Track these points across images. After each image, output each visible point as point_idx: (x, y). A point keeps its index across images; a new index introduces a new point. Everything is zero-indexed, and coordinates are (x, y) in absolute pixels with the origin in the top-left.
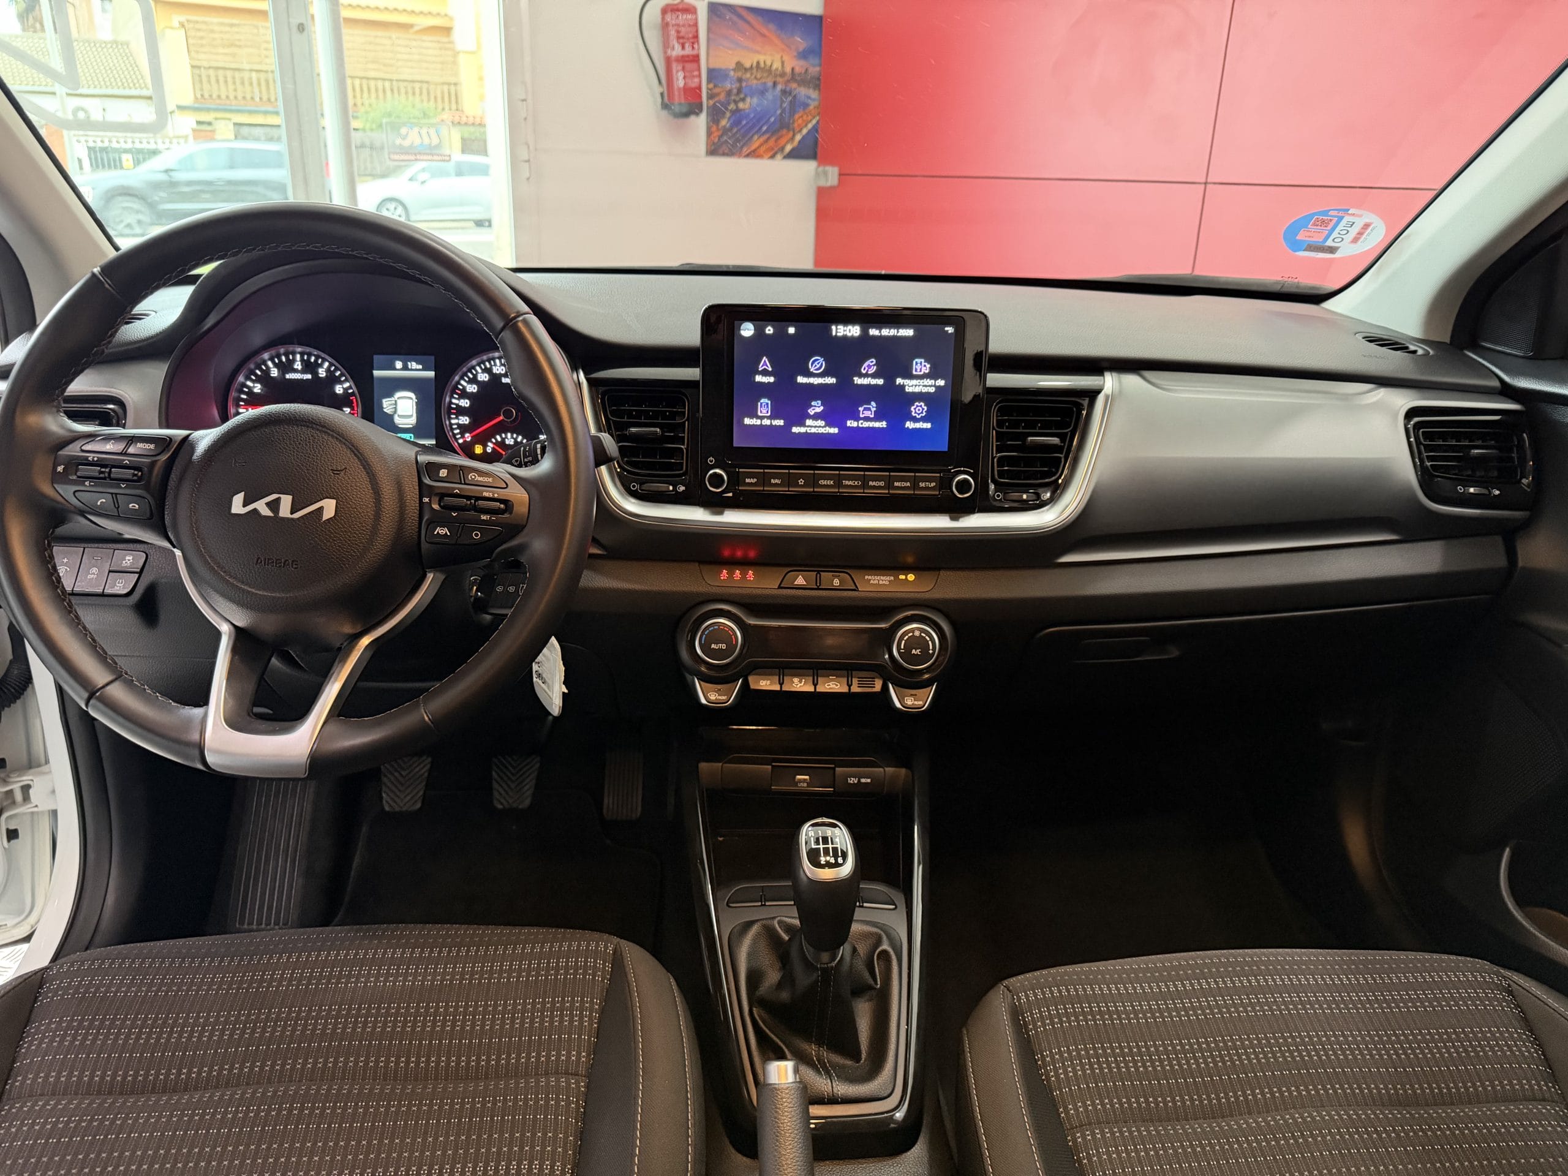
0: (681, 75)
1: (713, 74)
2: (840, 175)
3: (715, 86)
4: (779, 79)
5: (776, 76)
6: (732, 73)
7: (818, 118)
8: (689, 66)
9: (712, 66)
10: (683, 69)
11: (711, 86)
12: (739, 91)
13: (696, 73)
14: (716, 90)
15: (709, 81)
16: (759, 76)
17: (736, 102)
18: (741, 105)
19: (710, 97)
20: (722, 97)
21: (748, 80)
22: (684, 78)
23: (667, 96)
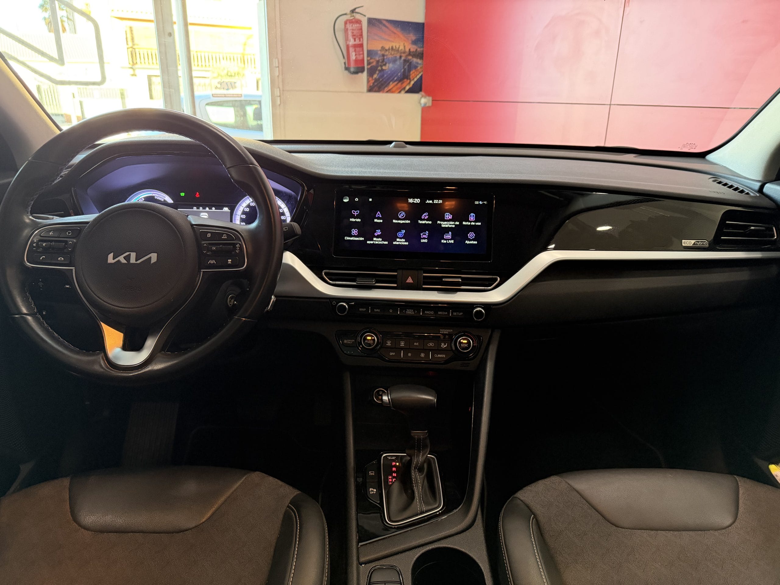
0: (354, 54)
1: (370, 53)
2: (433, 100)
3: (371, 59)
4: (402, 55)
5: (401, 53)
6: (379, 52)
7: (422, 73)
8: (358, 49)
9: (369, 49)
10: (355, 51)
11: (369, 58)
12: (383, 61)
13: (361, 53)
14: (371, 61)
15: (368, 56)
16: (393, 53)
17: (381, 66)
18: (384, 68)
19: (369, 63)
20: (374, 64)
21: (386, 55)
22: (356, 55)
23: (347, 64)
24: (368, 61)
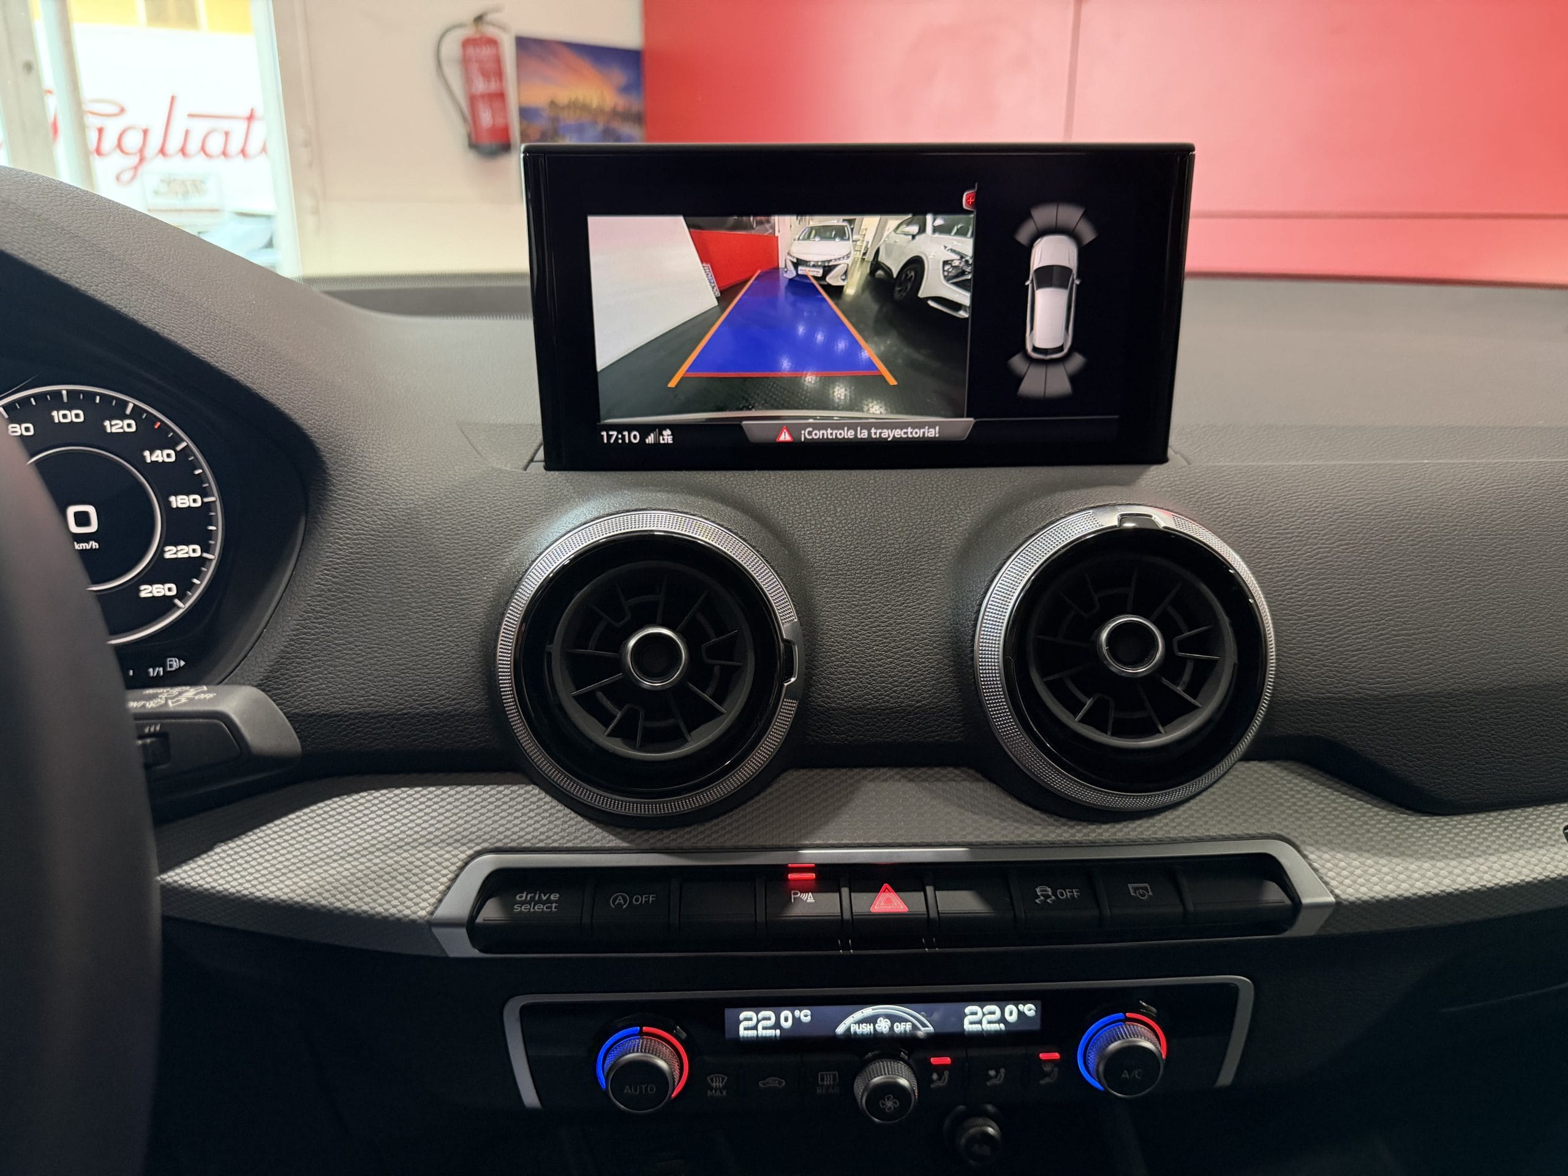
0: (487, 113)
3: (528, 126)
4: (598, 118)
5: (596, 114)
6: (545, 112)
8: (495, 104)
9: (523, 104)
10: (489, 107)
11: (523, 126)
12: (556, 132)
13: (504, 112)
14: (529, 131)
15: (521, 119)
16: (576, 114)
19: (524, 137)
21: (562, 119)
22: (491, 116)
23: (473, 136)
24: (521, 130)
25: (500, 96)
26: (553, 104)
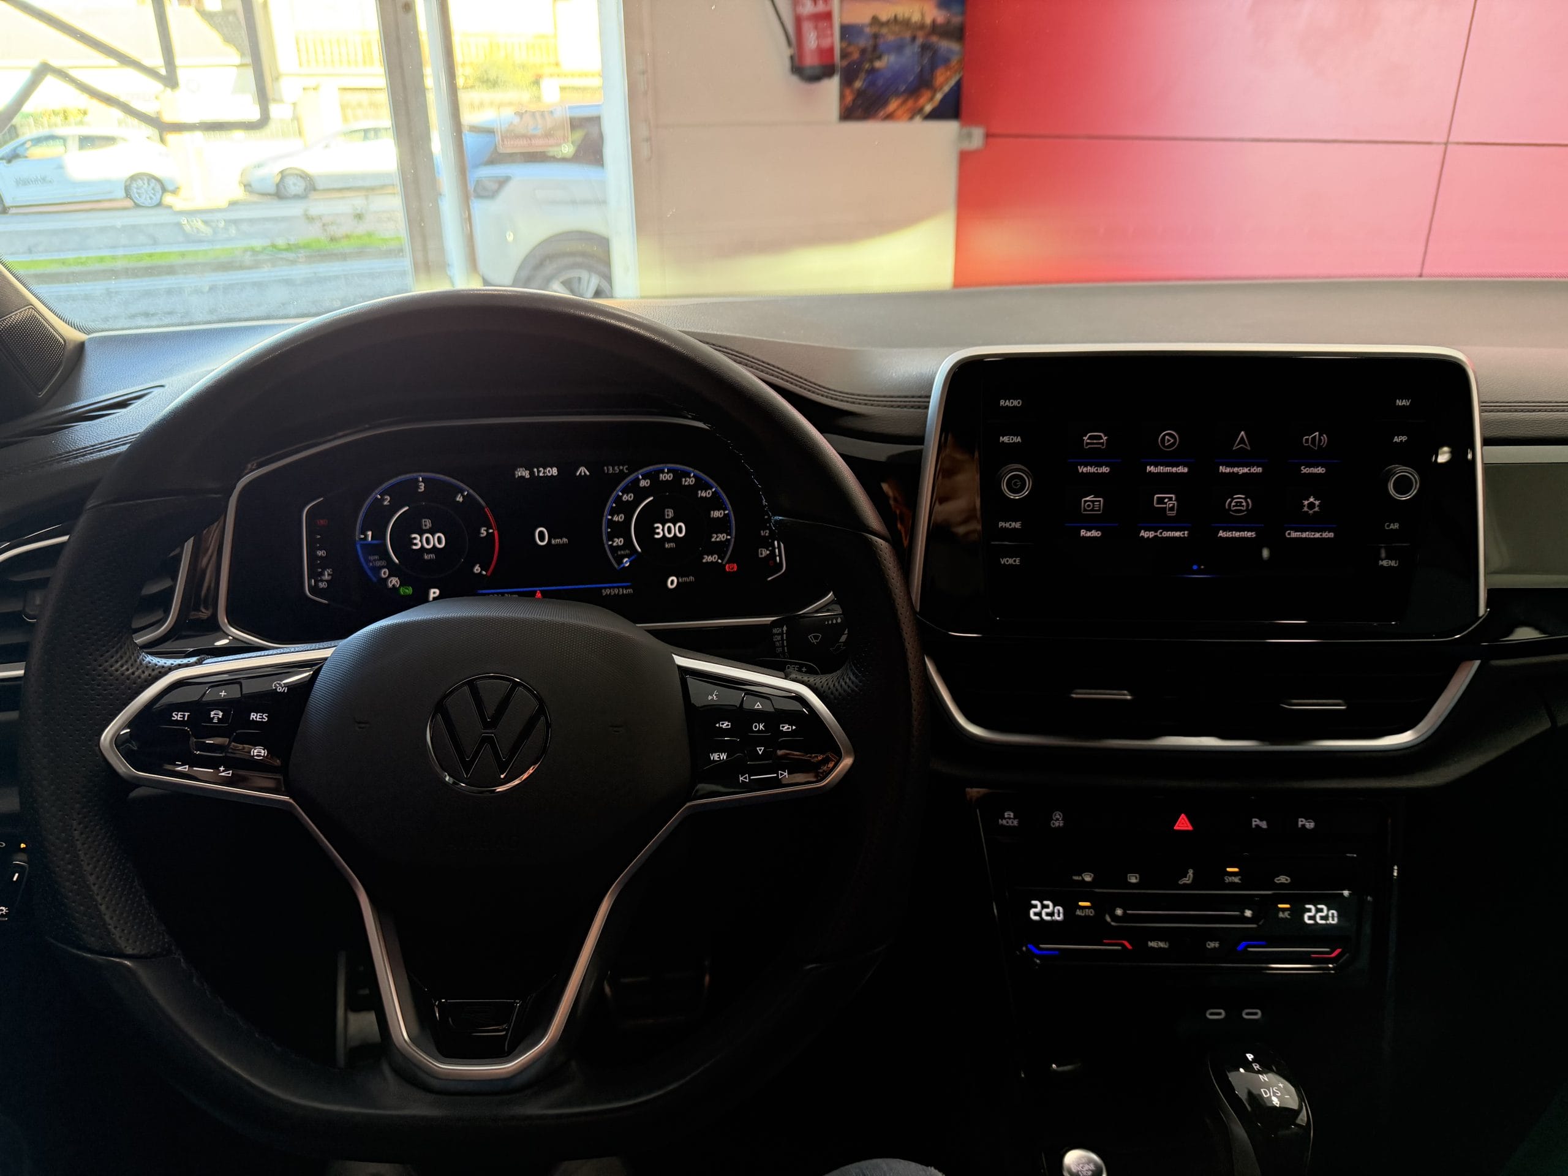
0: (812, 35)
1: (846, 32)
2: (986, 137)
3: (849, 44)
5: (915, 29)
7: (960, 74)
8: (820, 24)
9: (845, 22)
10: (816, 28)
11: (844, 45)
13: (828, 32)
14: (849, 50)
15: (842, 39)
16: (896, 31)
17: (871, 61)
18: (878, 64)
19: (844, 56)
20: (856, 56)
22: (817, 38)
23: (796, 59)
24: (842, 50)
25: (828, 16)
26: (875, 20)
